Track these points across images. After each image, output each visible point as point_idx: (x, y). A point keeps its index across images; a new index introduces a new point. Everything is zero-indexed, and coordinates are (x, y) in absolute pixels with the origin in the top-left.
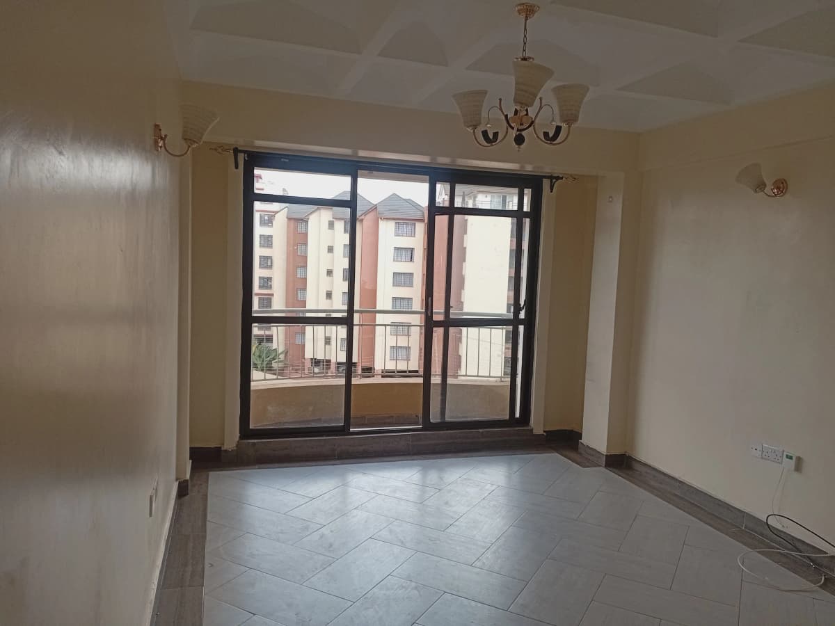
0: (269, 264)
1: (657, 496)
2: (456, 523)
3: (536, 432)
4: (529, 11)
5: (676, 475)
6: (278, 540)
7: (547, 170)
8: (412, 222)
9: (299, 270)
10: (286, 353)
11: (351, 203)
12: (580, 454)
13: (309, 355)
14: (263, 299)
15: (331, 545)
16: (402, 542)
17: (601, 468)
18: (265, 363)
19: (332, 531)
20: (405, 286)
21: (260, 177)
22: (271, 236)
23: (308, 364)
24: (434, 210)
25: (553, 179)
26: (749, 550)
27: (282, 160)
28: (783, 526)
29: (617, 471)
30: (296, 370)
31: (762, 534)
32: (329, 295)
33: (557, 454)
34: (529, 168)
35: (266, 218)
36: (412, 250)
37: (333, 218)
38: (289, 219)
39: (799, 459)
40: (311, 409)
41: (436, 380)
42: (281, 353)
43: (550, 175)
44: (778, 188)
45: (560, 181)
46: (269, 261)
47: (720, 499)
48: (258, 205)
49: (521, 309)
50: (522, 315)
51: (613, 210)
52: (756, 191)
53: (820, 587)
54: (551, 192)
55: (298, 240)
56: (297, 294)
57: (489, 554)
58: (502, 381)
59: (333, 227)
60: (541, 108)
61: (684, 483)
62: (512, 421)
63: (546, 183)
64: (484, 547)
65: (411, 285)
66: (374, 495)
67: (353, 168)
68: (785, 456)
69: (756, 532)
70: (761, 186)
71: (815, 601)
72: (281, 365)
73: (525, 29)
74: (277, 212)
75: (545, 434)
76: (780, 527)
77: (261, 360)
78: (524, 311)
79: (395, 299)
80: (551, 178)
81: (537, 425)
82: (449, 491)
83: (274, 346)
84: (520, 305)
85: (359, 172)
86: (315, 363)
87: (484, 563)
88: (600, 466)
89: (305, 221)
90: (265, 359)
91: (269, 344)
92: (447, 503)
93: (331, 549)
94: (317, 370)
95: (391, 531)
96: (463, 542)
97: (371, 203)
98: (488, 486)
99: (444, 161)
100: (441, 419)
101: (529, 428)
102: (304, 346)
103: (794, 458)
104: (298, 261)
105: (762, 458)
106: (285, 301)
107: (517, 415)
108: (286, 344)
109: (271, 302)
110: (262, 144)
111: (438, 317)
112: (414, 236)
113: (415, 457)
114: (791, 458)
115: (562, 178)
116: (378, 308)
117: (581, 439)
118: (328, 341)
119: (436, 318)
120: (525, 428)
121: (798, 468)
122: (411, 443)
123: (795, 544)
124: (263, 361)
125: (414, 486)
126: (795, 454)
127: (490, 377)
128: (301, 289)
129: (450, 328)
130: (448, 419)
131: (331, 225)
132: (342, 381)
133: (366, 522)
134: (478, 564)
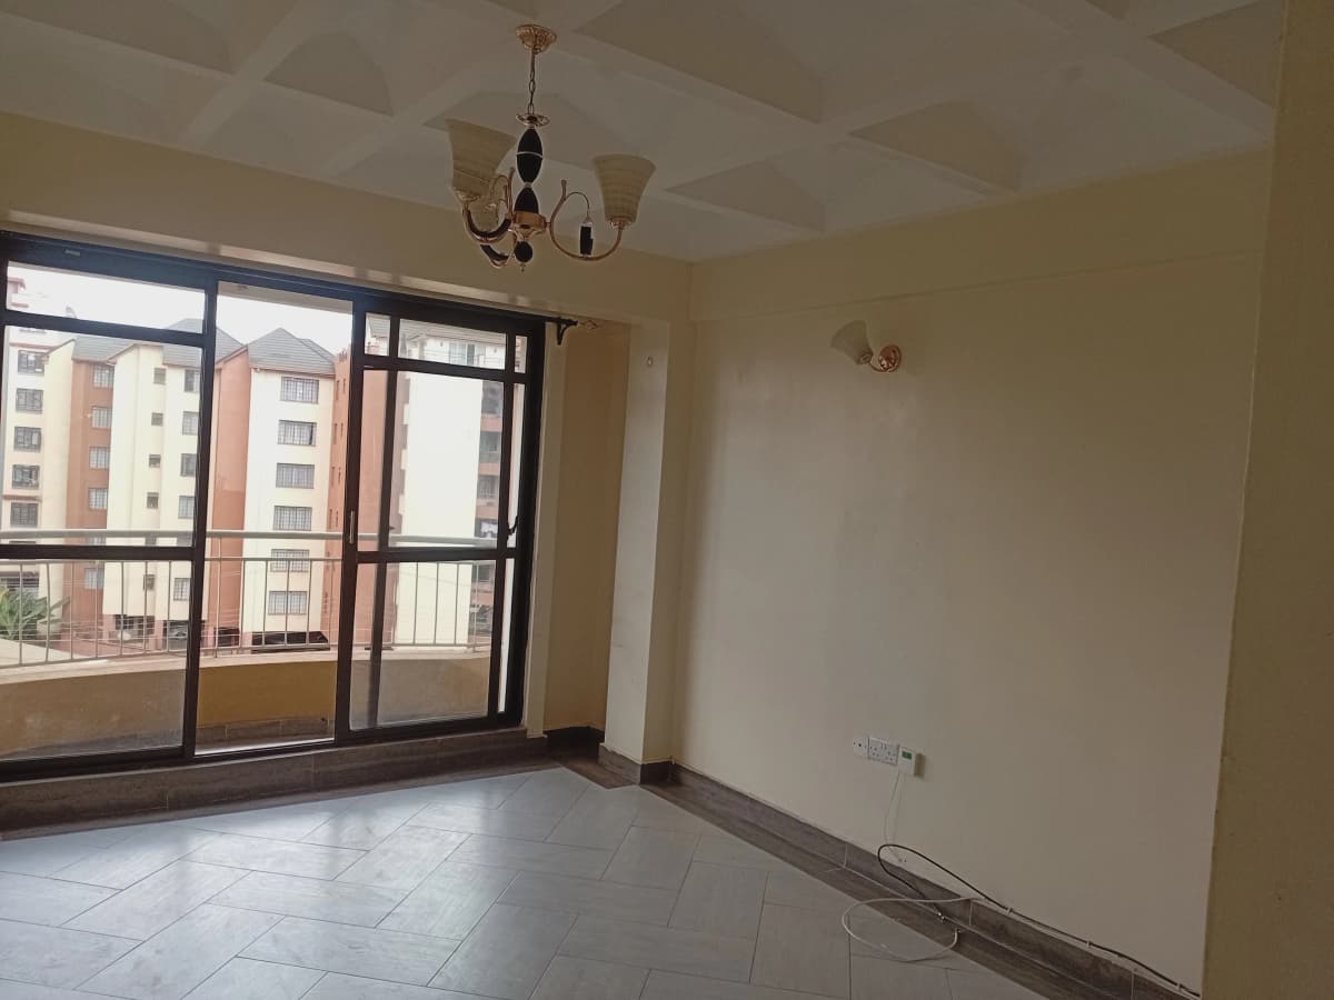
0: (35, 442)
1: (719, 825)
2: (397, 910)
3: (530, 735)
4: (539, 39)
5: (746, 791)
6: (45, 984)
7: (552, 308)
8: (313, 378)
9: (93, 454)
10: (65, 605)
11: (205, 338)
12: (602, 766)
13: (111, 607)
14: (20, 506)
15: (157, 980)
16: (298, 959)
17: (634, 786)
18: (21, 625)
19: (158, 952)
20: (298, 486)
21: (19, 283)
22: (41, 392)
23: (109, 626)
24: (361, 360)
25: (562, 323)
26: (858, 902)
27: (67, 252)
28: (900, 860)
29: (659, 790)
30: (86, 637)
31: (871, 875)
32: (153, 500)
33: (564, 769)
34: (523, 303)
35: (31, 358)
36: (312, 425)
37: (164, 364)
38: (77, 362)
39: (920, 759)
40: (115, 718)
41: (360, 654)
42: (55, 606)
43: (555, 316)
44: (888, 359)
45: (573, 327)
46: (35, 436)
47: (808, 822)
48: (13, 333)
49: (510, 532)
50: (512, 542)
51: (652, 380)
52: (858, 362)
53: (953, 949)
54: (559, 343)
55: (94, 401)
56: (89, 495)
57: (457, 961)
58: (475, 652)
59: (164, 379)
60: (564, 199)
61: (757, 802)
62: (493, 720)
63: (550, 329)
64: (446, 948)
65: (310, 486)
66: (244, 873)
67: (209, 276)
68: (901, 754)
69: (861, 871)
70: (864, 355)
71: (949, 971)
72: (53, 627)
73: (533, 70)
74: (52, 349)
75: (546, 736)
76: (895, 862)
77: (15, 618)
78: (514, 535)
79: (280, 509)
80: (558, 321)
81: (534, 723)
82: (385, 852)
83: (42, 592)
84: (508, 525)
85: (222, 284)
86: (125, 622)
87: (449, 979)
88: (632, 783)
89: (109, 367)
90: (21, 618)
91: (33, 590)
92: (380, 875)
93: (158, 987)
94: (127, 636)
95: (276, 939)
96: (411, 944)
97: (237, 342)
98: (453, 837)
99: (379, 277)
100: (369, 724)
101: (520, 729)
102: (101, 593)
103: (913, 757)
104: (92, 437)
105: (869, 758)
106: (64, 514)
107: (502, 708)
108: (65, 591)
109: (36, 512)
110: (25, 218)
111: (367, 545)
112: (317, 403)
113: (320, 794)
114: (908, 756)
115: (575, 324)
116: (248, 528)
117: (603, 741)
118: (149, 582)
119: (363, 547)
120: (514, 729)
121: (919, 771)
122: (313, 771)
123: (915, 884)
124: (18, 621)
125: (319, 850)
126: (915, 750)
127: (455, 645)
128: (97, 489)
129: (388, 565)
130: (381, 723)
131: (160, 376)
132: (180, 663)
133: (228, 925)
134: (438, 981)
